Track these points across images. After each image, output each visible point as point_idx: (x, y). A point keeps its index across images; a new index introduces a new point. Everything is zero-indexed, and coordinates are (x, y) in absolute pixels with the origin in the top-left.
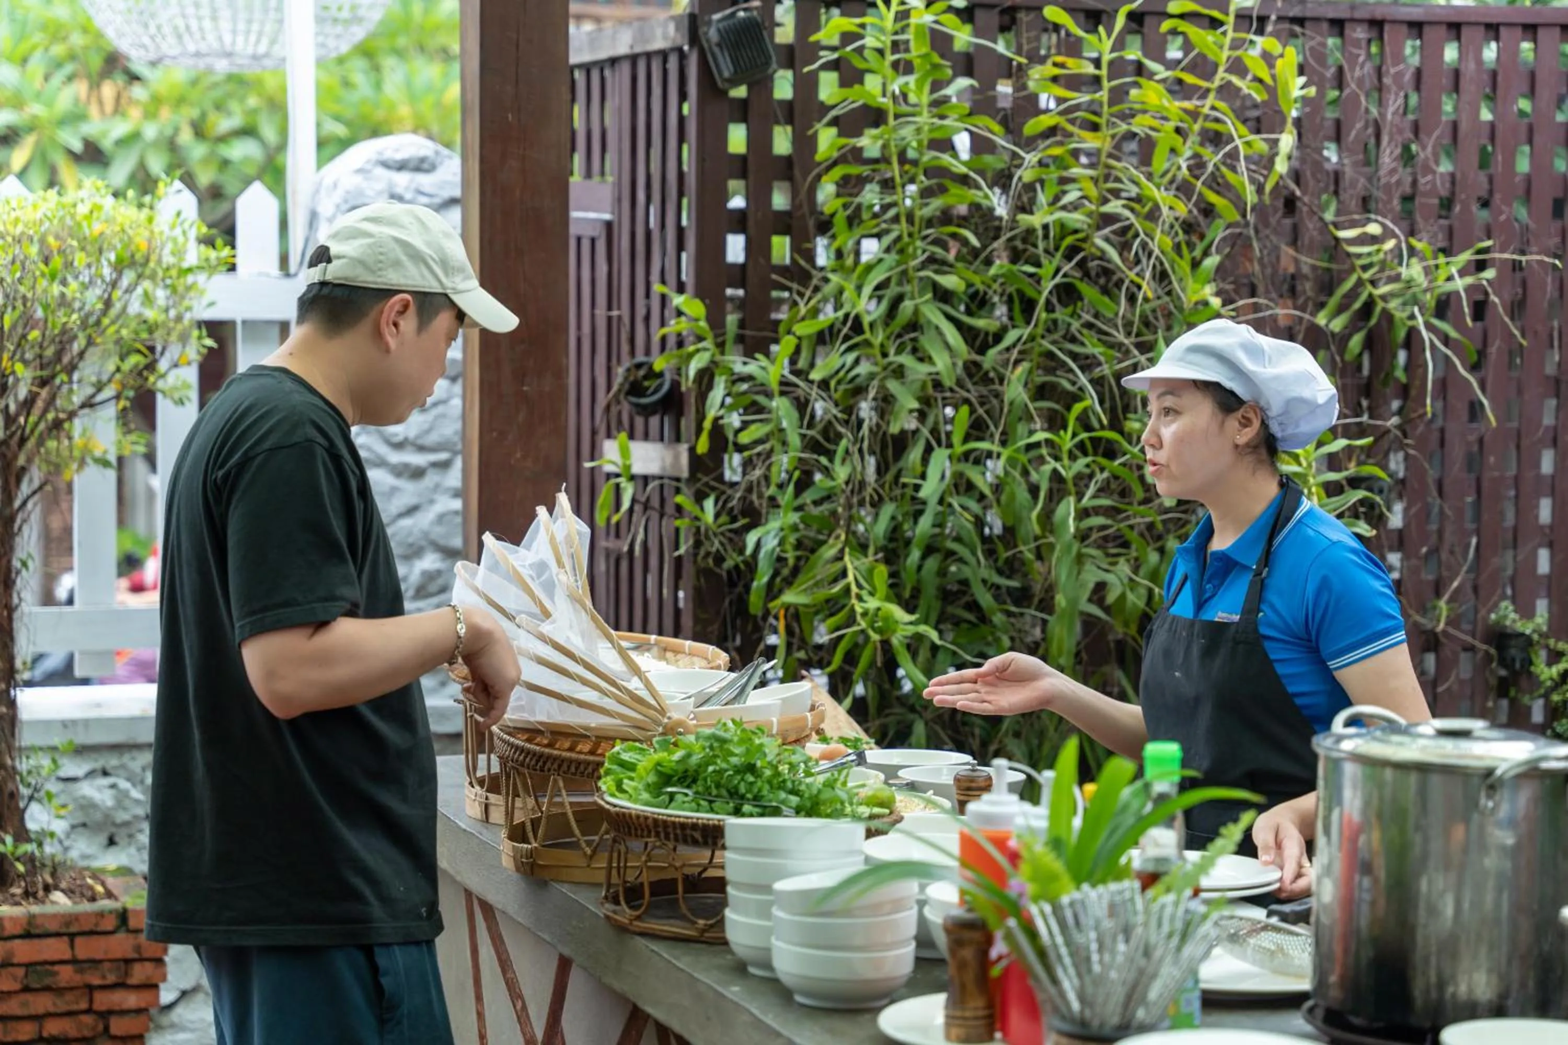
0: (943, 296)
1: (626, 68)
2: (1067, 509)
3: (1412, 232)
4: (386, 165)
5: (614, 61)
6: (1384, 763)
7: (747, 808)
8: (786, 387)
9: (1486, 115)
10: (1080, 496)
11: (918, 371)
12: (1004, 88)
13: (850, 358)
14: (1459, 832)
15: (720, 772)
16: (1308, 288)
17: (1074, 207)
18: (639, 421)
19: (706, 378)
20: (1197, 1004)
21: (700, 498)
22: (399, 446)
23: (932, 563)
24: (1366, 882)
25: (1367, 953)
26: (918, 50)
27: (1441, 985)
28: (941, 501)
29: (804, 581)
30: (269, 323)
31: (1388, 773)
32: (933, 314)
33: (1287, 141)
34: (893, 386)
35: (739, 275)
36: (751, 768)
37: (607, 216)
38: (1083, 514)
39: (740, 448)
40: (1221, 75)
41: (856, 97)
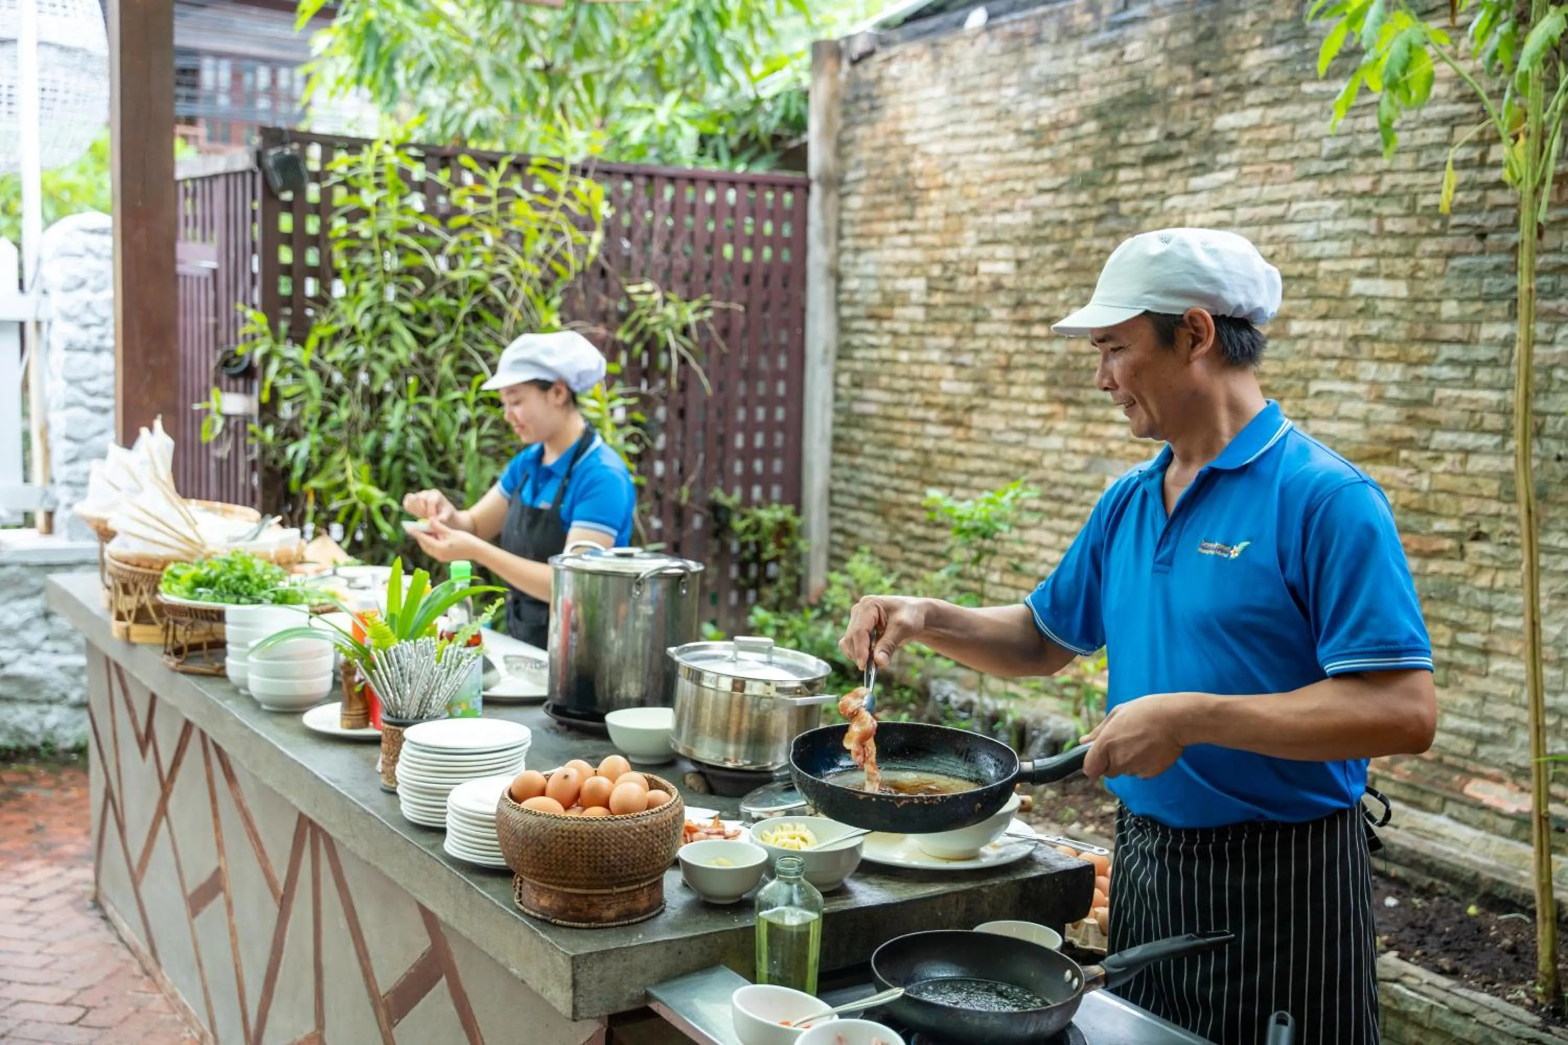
0: (404, 316)
1: (222, 181)
2: (472, 437)
3: (670, 289)
4: (84, 230)
5: (216, 176)
6: (584, 572)
7: (243, 600)
8: (313, 365)
9: (711, 226)
10: (480, 427)
11: (390, 357)
12: (442, 199)
13: (351, 349)
14: (623, 609)
15: (228, 580)
16: (613, 318)
17: (479, 268)
18: (232, 384)
19: (266, 358)
20: (480, 704)
21: (264, 425)
22: (94, 395)
23: (398, 465)
24: (574, 636)
25: (574, 674)
26: (390, 178)
27: (612, 690)
28: (403, 430)
29: (323, 474)
30: (12, 322)
31: (587, 576)
32: (399, 327)
33: (598, 237)
34: (375, 366)
35: (288, 301)
36: (246, 578)
37: (214, 265)
38: (480, 438)
39: (287, 399)
40: (561, 200)
41: (353, 203)
